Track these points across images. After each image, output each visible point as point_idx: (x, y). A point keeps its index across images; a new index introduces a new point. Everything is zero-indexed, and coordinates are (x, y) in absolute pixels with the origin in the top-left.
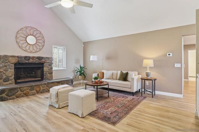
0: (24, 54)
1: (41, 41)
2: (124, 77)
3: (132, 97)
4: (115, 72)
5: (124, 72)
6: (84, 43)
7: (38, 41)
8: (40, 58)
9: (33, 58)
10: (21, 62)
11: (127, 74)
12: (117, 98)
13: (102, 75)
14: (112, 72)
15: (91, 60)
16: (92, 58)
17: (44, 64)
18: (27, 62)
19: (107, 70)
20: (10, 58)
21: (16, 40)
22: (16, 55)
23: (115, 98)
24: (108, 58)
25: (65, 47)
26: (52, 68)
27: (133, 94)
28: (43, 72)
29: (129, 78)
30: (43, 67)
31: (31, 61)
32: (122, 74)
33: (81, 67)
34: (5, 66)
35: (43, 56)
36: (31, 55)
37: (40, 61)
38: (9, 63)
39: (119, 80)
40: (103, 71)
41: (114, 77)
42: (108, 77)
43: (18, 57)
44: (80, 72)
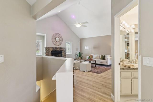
0: (55, 46)
1: (61, 40)
2: (103, 58)
3: (107, 67)
4: (98, 55)
5: (103, 55)
6: (81, 39)
7: (60, 40)
8: (61, 48)
9: (58, 48)
10: (54, 50)
11: (105, 56)
12: (100, 67)
13: (91, 57)
14: (97, 55)
15: (85, 49)
16: (86, 48)
17: (63, 51)
18: (56, 50)
19: (94, 54)
20: (50, 49)
21: (52, 40)
22: (52, 47)
23: (99, 67)
24: (95, 48)
25: (71, 42)
26: (65, 53)
27: (108, 66)
28: (62, 55)
29: (106, 58)
30: (62, 53)
31: (57, 50)
32: (102, 56)
33: (79, 53)
34: (49, 52)
35: (62, 47)
36: (57, 47)
37: (61, 50)
38: (50, 51)
39: (101, 59)
40: (92, 55)
41: (98, 58)
42: (95, 58)
43: (53, 48)
44: (79, 55)
